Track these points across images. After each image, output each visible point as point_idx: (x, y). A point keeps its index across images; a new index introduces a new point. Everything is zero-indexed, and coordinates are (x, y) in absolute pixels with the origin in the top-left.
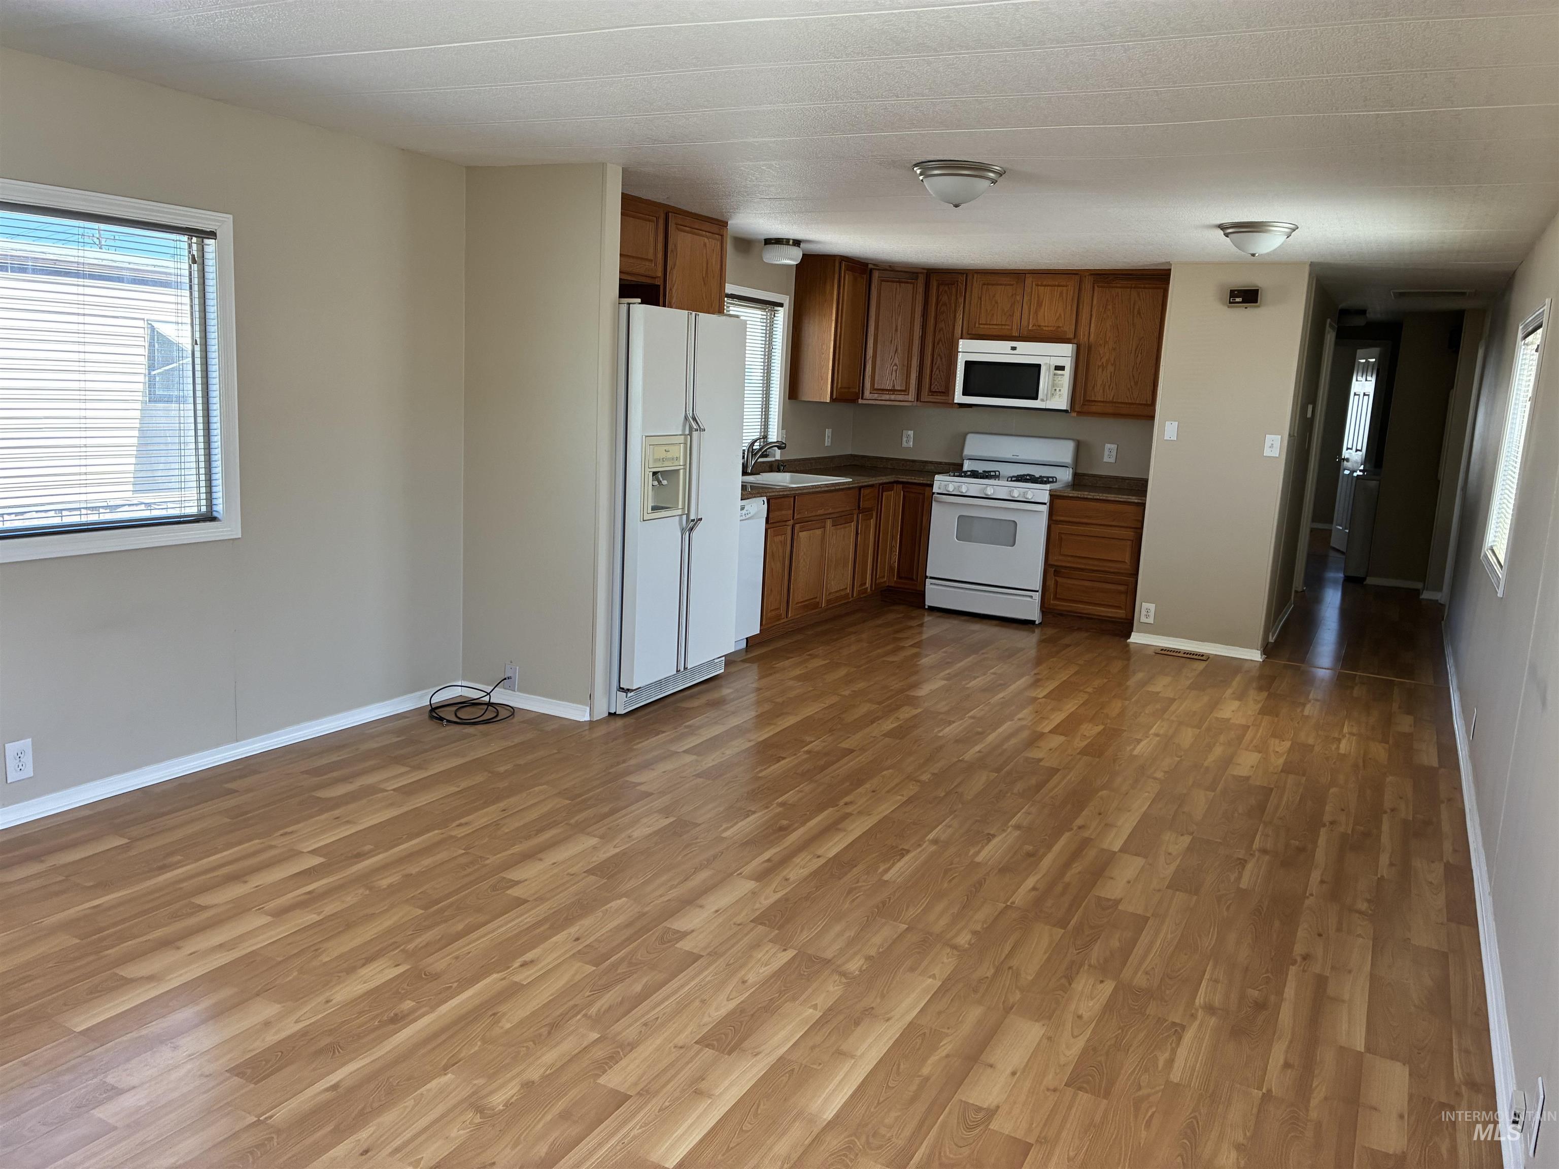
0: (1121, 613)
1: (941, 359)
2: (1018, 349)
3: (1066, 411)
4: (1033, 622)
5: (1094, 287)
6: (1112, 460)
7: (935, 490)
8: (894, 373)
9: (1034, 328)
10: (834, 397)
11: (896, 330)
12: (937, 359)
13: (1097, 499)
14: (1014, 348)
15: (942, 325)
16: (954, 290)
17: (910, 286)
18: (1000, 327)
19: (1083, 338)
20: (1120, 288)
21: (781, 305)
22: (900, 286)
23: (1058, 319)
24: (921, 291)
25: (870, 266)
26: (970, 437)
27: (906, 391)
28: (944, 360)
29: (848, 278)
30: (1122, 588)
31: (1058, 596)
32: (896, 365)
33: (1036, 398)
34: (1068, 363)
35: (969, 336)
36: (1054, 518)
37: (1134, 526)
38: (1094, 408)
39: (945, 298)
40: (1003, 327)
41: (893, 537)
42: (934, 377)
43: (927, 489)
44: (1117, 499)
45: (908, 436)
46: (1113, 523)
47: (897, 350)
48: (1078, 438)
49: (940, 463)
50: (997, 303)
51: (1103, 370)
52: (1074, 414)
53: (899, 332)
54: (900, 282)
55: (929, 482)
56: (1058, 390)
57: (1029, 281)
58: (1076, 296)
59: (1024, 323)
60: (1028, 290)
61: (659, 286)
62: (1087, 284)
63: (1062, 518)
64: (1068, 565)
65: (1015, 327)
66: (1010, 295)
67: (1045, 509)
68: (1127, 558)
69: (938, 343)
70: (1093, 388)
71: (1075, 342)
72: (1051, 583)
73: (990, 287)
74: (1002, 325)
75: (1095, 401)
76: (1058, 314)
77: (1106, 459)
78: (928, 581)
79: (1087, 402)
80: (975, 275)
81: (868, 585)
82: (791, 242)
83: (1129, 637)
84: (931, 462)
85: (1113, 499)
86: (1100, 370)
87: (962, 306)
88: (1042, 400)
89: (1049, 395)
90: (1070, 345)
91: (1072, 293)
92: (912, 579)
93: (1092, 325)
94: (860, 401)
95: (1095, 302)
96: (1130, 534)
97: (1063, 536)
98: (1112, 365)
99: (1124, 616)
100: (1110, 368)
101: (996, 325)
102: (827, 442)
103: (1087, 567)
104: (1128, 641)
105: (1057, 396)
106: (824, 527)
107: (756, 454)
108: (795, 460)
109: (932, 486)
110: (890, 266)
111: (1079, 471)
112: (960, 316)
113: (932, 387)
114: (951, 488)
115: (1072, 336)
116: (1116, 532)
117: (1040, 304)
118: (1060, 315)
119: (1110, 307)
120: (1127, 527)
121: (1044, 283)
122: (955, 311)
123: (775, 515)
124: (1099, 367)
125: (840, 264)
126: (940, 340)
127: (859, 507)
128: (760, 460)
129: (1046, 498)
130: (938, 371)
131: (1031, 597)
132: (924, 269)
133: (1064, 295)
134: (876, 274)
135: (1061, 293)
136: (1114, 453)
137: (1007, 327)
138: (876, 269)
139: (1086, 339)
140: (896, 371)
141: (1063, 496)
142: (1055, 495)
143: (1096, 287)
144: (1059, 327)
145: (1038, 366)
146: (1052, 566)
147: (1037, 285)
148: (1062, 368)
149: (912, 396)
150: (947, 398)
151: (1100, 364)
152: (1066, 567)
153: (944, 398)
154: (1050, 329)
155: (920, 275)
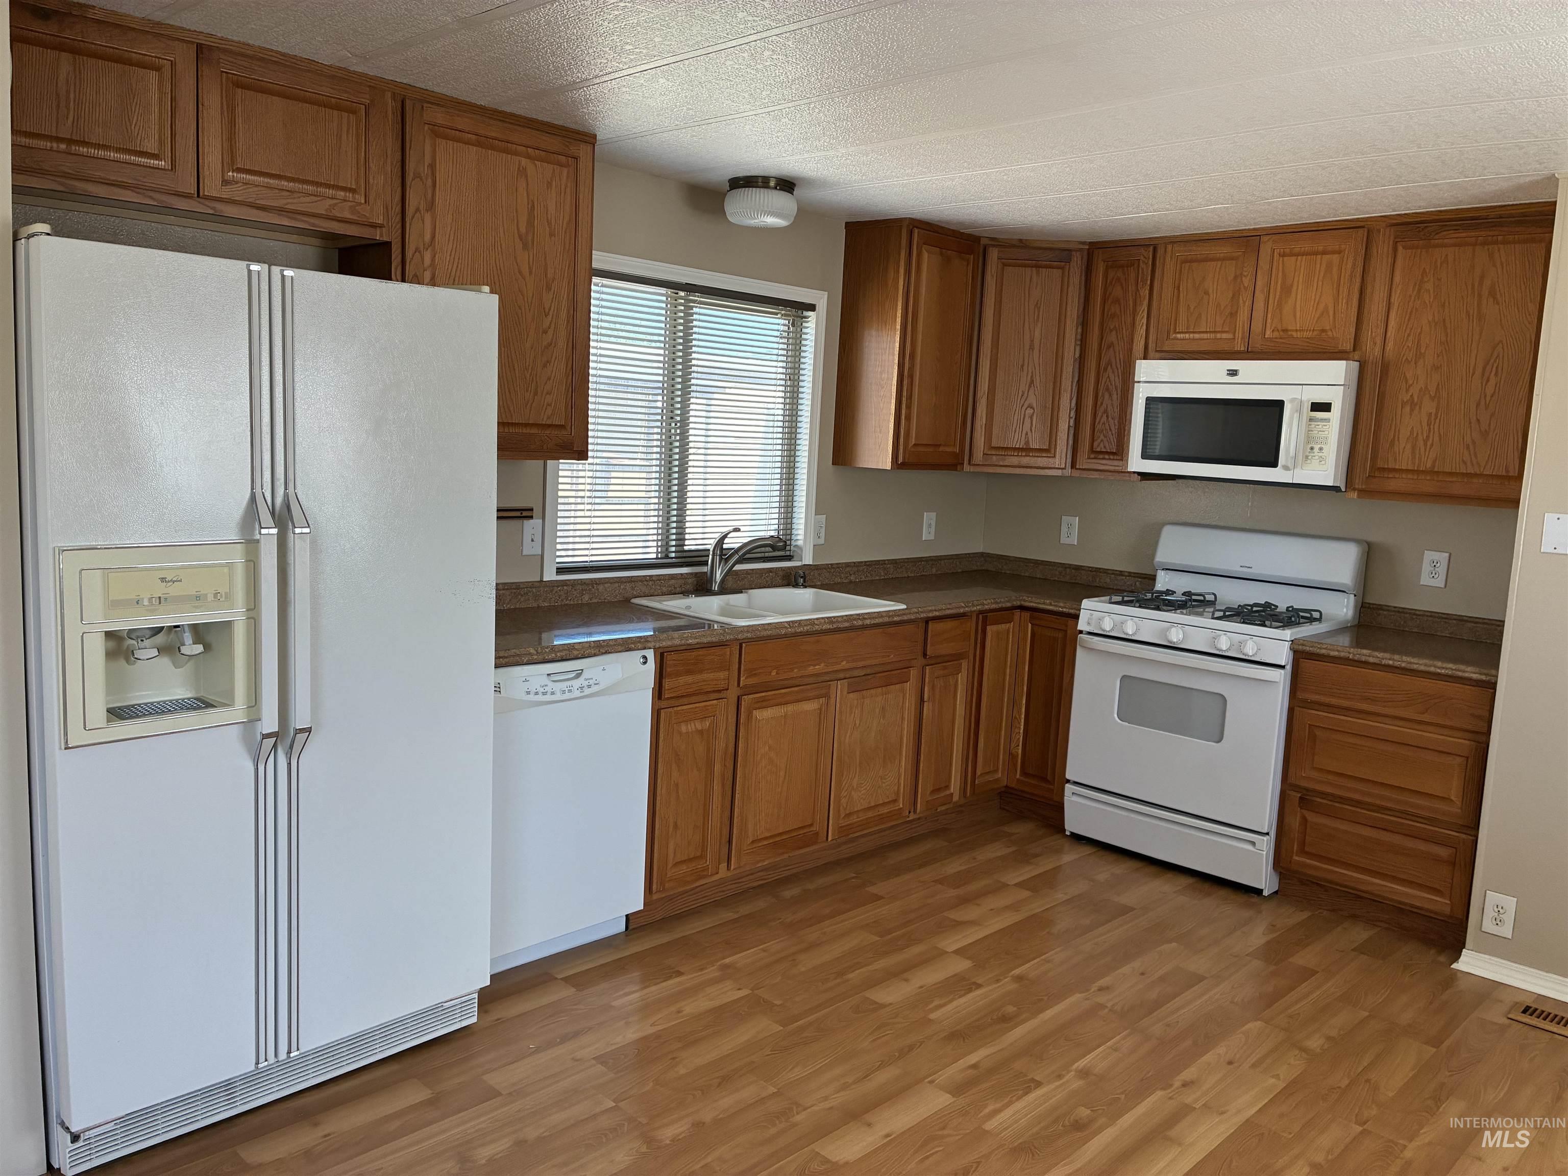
0: (1440, 904)
1: (1110, 395)
2: (1240, 373)
3: (1335, 489)
4: (1259, 892)
5: (1395, 250)
6: (1439, 582)
7: (1082, 625)
8: (1028, 421)
9: (1276, 334)
10: (900, 460)
11: (1032, 348)
12: (1103, 396)
13: (1389, 666)
14: (1233, 373)
15: (1112, 338)
16: (1133, 275)
17: (1057, 273)
18: (1212, 336)
19: (1372, 348)
20: (1455, 245)
21: (812, 308)
22: (1038, 273)
23: (1322, 314)
24: (1077, 281)
25: (984, 242)
26: (1167, 531)
27: (1049, 451)
28: (1115, 396)
29: (928, 260)
30: (1443, 852)
31: (1307, 849)
32: (1030, 406)
33: (1274, 464)
34: (1338, 398)
35: (1158, 355)
36: (1300, 695)
37: (1470, 727)
38: (1394, 484)
39: (1117, 292)
40: (1219, 336)
41: (1014, 703)
42: (1098, 427)
43: (1071, 622)
44: (1432, 669)
45: (1070, 526)
46: (1426, 717)
47: (1032, 382)
48: (1372, 538)
49: (1121, 573)
50: (1207, 293)
51: (1412, 410)
52: (1355, 495)
53: (1036, 351)
54: (1037, 267)
55: (1072, 611)
56: (1316, 450)
57: (1266, 248)
58: (1359, 269)
59: (1257, 326)
60: (1264, 264)
61: (388, 245)
62: (1382, 248)
63: (1316, 698)
64: (1329, 790)
65: (1239, 335)
66: (1231, 277)
67: (1281, 679)
68: (1454, 790)
69: (1105, 369)
70: (1392, 444)
71: (1356, 358)
72: (1294, 822)
73: (1195, 265)
74: (1215, 332)
75: (1395, 470)
76: (1321, 306)
77: (1425, 580)
78: (1068, 786)
79: (1378, 471)
80: (1169, 247)
81: (955, 787)
82: (772, 184)
83: (1457, 957)
84: (1106, 571)
85: (1422, 668)
86: (1407, 409)
87: (1146, 302)
88: (1286, 468)
89: (1300, 457)
90: (1342, 364)
91: (1350, 265)
92: (1044, 779)
93: (1392, 323)
94: (967, 468)
95: (1397, 278)
96: (1463, 744)
97: (1318, 733)
98: (1432, 399)
99: (1447, 910)
100: (1428, 406)
101: (1206, 332)
102: (927, 534)
103: (1367, 799)
104: (1454, 966)
105: (1315, 462)
106: (827, 696)
107: (727, 560)
108: (848, 565)
109: (1076, 617)
110: (1021, 240)
111: (1371, 600)
112: (1142, 321)
113: (1096, 444)
114: (1107, 626)
115: (1348, 346)
116: (1432, 736)
117: (1287, 290)
118: (1326, 307)
119: (1429, 286)
120: (1452, 728)
121: (1297, 250)
122: (1134, 313)
123: (674, 684)
124: (1404, 404)
125: (911, 234)
126: (1109, 363)
127: (925, 655)
128: (738, 567)
129: (1283, 655)
130: (1105, 416)
131: (1253, 843)
132: (1084, 243)
133: (1335, 269)
134: (994, 255)
135: (1329, 266)
136: (1442, 569)
137: (1224, 336)
138: (994, 246)
139: (1377, 350)
140: (1031, 417)
141: (1318, 655)
142: (1303, 652)
143: (1400, 248)
144: (1323, 331)
145: (1278, 405)
146: (1296, 788)
147: (1283, 255)
148: (1325, 407)
149: (1061, 459)
150: (1120, 463)
151: (1407, 398)
152: (1324, 795)
153: (1116, 463)
154: (1305, 334)
155: (1074, 253)
